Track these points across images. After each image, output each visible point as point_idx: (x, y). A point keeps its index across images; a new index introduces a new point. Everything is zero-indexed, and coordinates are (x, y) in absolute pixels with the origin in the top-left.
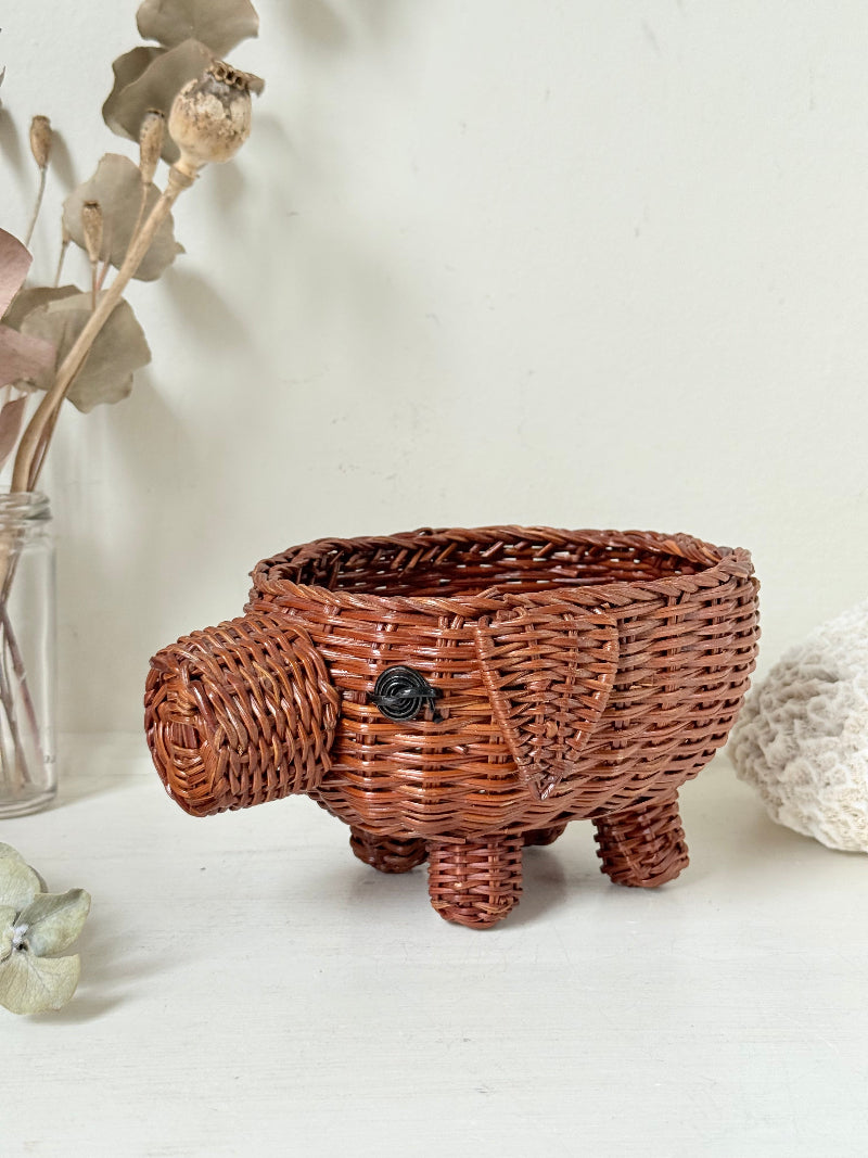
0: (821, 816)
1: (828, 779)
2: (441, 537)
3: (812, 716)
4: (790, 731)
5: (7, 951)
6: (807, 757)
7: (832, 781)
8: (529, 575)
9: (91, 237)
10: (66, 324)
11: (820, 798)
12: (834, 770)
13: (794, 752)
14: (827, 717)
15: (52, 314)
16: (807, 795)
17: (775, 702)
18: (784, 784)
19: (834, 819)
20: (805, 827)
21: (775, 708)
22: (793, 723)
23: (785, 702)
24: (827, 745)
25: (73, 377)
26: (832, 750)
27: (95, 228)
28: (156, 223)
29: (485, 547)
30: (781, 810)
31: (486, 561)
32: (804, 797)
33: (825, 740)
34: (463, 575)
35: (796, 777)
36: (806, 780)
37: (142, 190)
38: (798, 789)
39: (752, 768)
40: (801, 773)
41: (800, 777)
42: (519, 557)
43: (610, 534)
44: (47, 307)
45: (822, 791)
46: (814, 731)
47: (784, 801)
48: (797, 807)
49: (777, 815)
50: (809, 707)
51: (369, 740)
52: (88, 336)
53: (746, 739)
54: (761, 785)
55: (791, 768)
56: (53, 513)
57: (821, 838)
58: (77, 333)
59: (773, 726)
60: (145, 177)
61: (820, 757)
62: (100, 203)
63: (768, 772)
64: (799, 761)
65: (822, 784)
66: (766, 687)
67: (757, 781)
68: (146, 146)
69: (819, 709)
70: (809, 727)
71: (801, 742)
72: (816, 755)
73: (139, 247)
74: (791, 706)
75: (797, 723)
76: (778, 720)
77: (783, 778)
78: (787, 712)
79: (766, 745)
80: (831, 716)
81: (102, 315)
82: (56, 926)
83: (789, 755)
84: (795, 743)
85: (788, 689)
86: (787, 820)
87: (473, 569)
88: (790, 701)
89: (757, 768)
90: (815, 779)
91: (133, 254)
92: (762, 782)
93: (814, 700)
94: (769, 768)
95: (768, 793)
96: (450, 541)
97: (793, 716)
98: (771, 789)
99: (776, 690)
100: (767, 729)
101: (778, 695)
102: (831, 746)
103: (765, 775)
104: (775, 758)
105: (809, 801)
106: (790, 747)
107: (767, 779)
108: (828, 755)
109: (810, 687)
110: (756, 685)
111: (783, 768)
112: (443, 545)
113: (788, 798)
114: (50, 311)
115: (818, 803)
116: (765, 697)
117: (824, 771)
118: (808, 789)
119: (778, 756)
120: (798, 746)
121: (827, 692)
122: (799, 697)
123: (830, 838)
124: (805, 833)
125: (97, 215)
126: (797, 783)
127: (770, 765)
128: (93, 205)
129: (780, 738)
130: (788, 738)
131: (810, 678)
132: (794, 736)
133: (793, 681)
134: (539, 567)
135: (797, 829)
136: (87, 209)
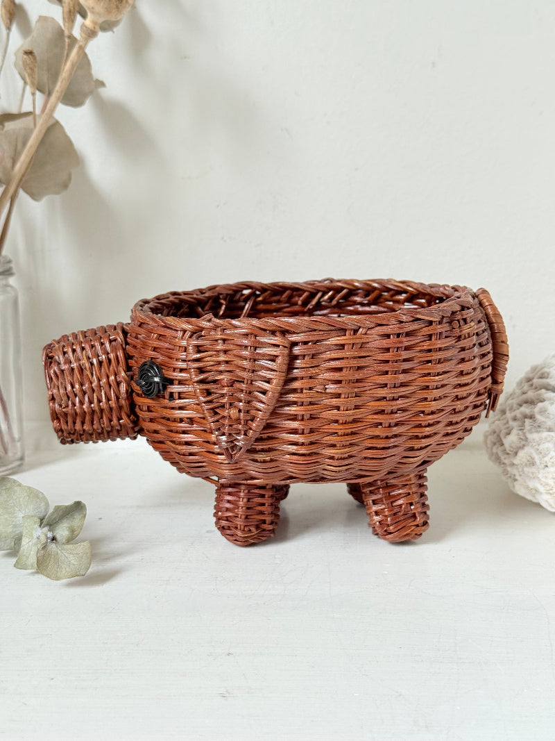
0: (541, 489)
1: (546, 462)
3: (538, 417)
4: (522, 428)
6: (532, 446)
7: (549, 464)
9: (29, 76)
10: (17, 139)
11: (540, 476)
12: (550, 456)
13: (524, 443)
14: (548, 417)
15: (6, 132)
16: (532, 473)
17: (515, 405)
18: (517, 465)
19: (551, 492)
20: (534, 496)
21: (515, 410)
22: (524, 422)
23: (521, 406)
24: (546, 438)
25: (23, 176)
26: (549, 441)
27: (31, 69)
28: (73, 65)
30: (516, 483)
32: (531, 475)
33: (545, 434)
35: (524, 460)
36: (532, 463)
37: (64, 41)
38: (526, 469)
39: (497, 453)
40: (529, 458)
41: (528, 461)
44: (3, 126)
45: (541, 471)
46: (538, 428)
47: (517, 477)
48: (525, 482)
49: (514, 486)
50: (537, 409)
52: (31, 147)
53: (495, 432)
54: (503, 466)
55: (521, 454)
56: (14, 270)
57: (543, 504)
58: (24, 144)
59: (511, 423)
60: (66, 33)
61: (541, 447)
62: (34, 51)
63: (506, 456)
64: (526, 449)
65: (543, 466)
66: (512, 395)
67: (500, 462)
68: (67, 10)
69: (543, 412)
70: (535, 425)
71: (530, 436)
72: (539, 445)
73: (62, 82)
74: (525, 409)
75: (527, 421)
76: (515, 419)
77: (516, 461)
78: (521, 413)
79: (505, 437)
80: (552, 417)
81: (40, 131)
83: (521, 445)
84: (525, 436)
85: (524, 396)
86: (521, 492)
88: (525, 405)
89: (500, 454)
90: (538, 462)
91: (59, 87)
92: (504, 464)
93: (540, 405)
94: (508, 454)
95: (508, 472)
97: (526, 416)
98: (509, 469)
99: (518, 397)
100: (507, 426)
101: (518, 401)
102: (549, 439)
103: (505, 459)
104: (511, 447)
105: (534, 478)
106: (521, 439)
107: (506, 461)
108: (547, 445)
109: (540, 395)
110: (507, 393)
111: (516, 453)
113: (520, 475)
114: (5, 129)
115: (540, 480)
116: (510, 401)
117: (544, 457)
118: (533, 469)
119: (513, 445)
120: (526, 439)
121: (550, 399)
122: (531, 402)
123: (550, 505)
124: (534, 500)
125: (32, 60)
126: (526, 465)
127: (508, 451)
128: (29, 53)
129: (514, 432)
130: (520, 433)
131: (541, 389)
132: (524, 431)
133: (528, 390)
135: (529, 497)
136: (25, 56)
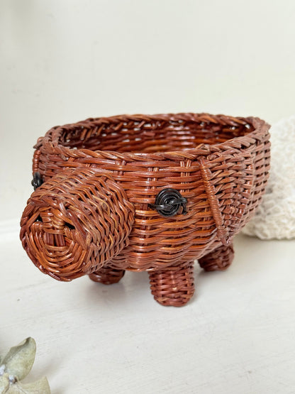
2: (99, 122)
5: (6, 385)
8: (132, 137)
29: (116, 124)
31: (115, 132)
34: (106, 139)
42: (129, 129)
43: (172, 115)
51: (149, 228)
82: (20, 361)
87: (109, 136)
96: (103, 123)
112: (99, 126)
134: (137, 133)
